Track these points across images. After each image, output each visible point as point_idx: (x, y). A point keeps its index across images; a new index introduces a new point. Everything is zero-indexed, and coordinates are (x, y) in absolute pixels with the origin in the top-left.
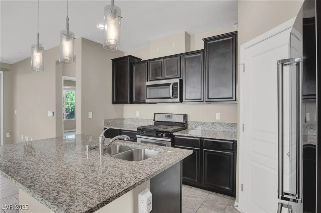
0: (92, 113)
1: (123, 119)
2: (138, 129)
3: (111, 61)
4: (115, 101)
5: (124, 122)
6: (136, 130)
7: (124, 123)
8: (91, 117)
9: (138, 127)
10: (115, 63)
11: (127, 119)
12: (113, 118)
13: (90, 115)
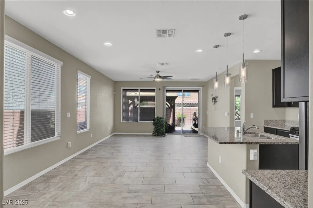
0: (253, 114)
1: (285, 121)
2: (291, 129)
3: (272, 71)
4: (275, 104)
5: (286, 123)
6: (290, 130)
7: (286, 125)
8: (253, 117)
9: (291, 128)
10: (275, 72)
11: (289, 121)
12: (273, 119)
13: (252, 116)
